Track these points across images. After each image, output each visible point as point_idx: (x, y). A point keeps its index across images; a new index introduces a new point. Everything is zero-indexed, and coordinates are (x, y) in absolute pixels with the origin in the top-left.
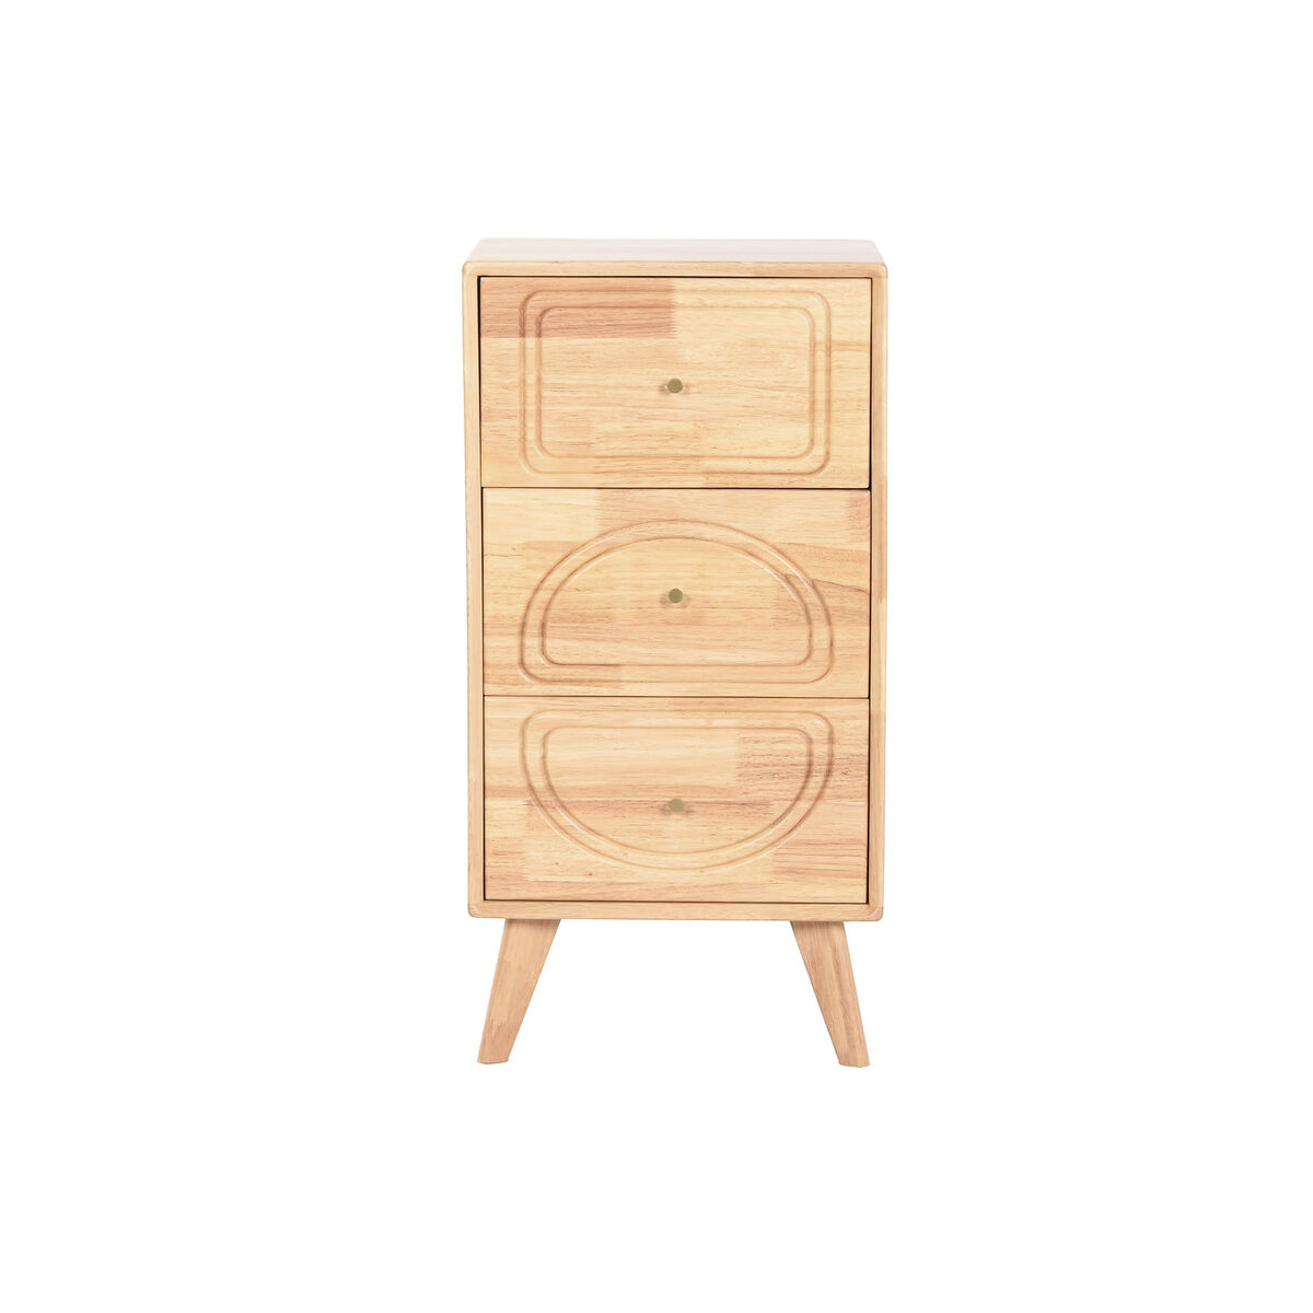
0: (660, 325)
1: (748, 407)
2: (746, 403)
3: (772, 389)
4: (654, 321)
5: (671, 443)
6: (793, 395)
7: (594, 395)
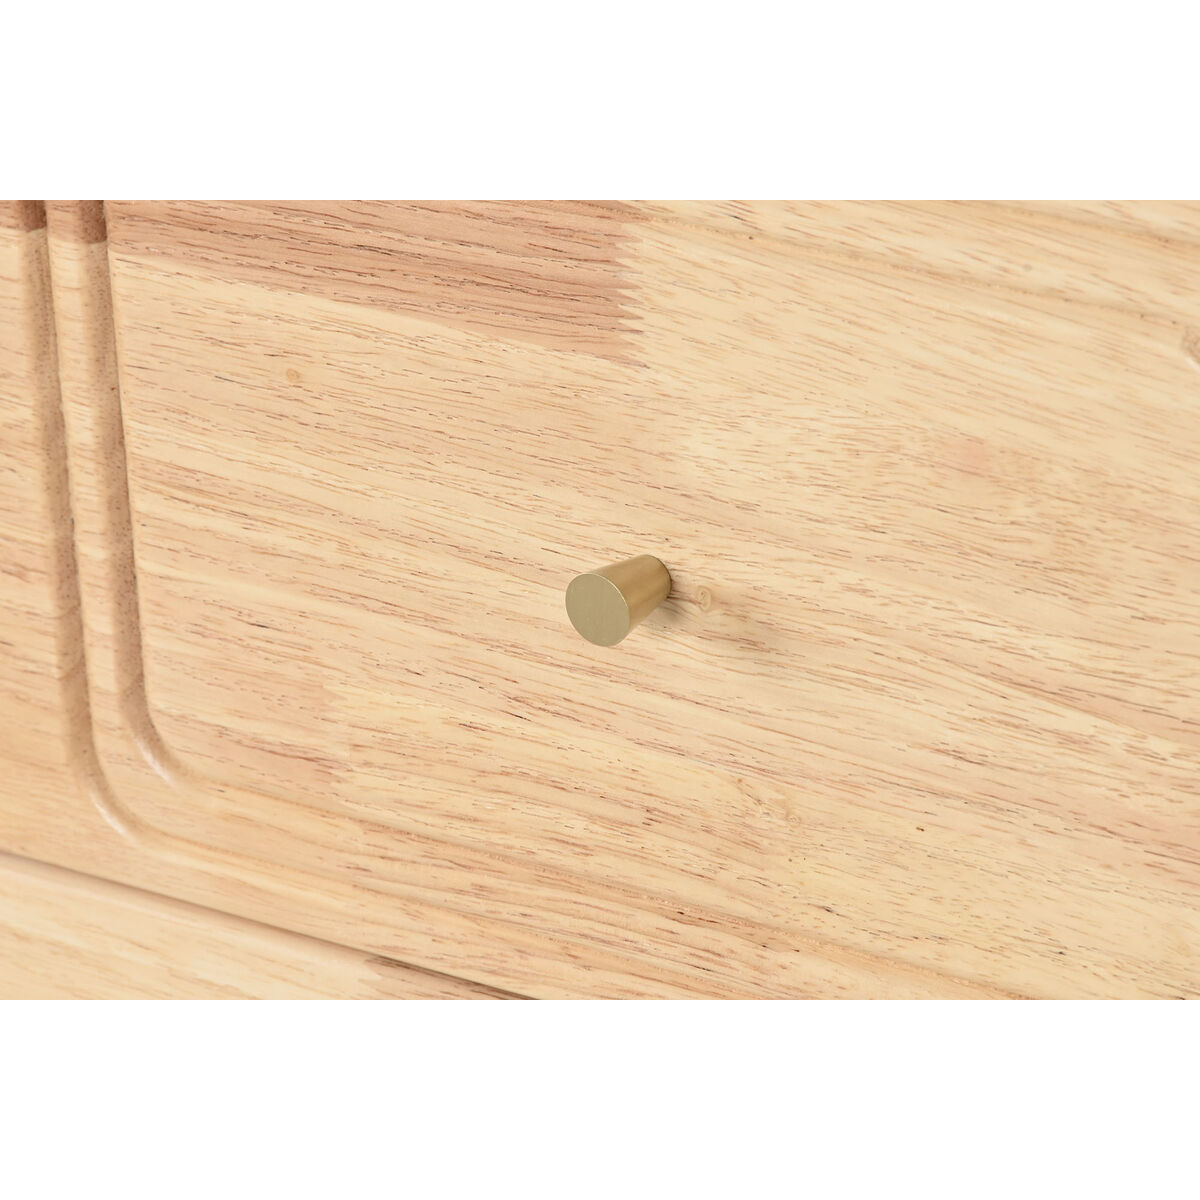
0: (572, 292)
1: (959, 756)
2: (953, 739)
3: (1065, 696)
4: (548, 266)
5: (652, 841)
6: (1155, 745)
7: (328, 552)
